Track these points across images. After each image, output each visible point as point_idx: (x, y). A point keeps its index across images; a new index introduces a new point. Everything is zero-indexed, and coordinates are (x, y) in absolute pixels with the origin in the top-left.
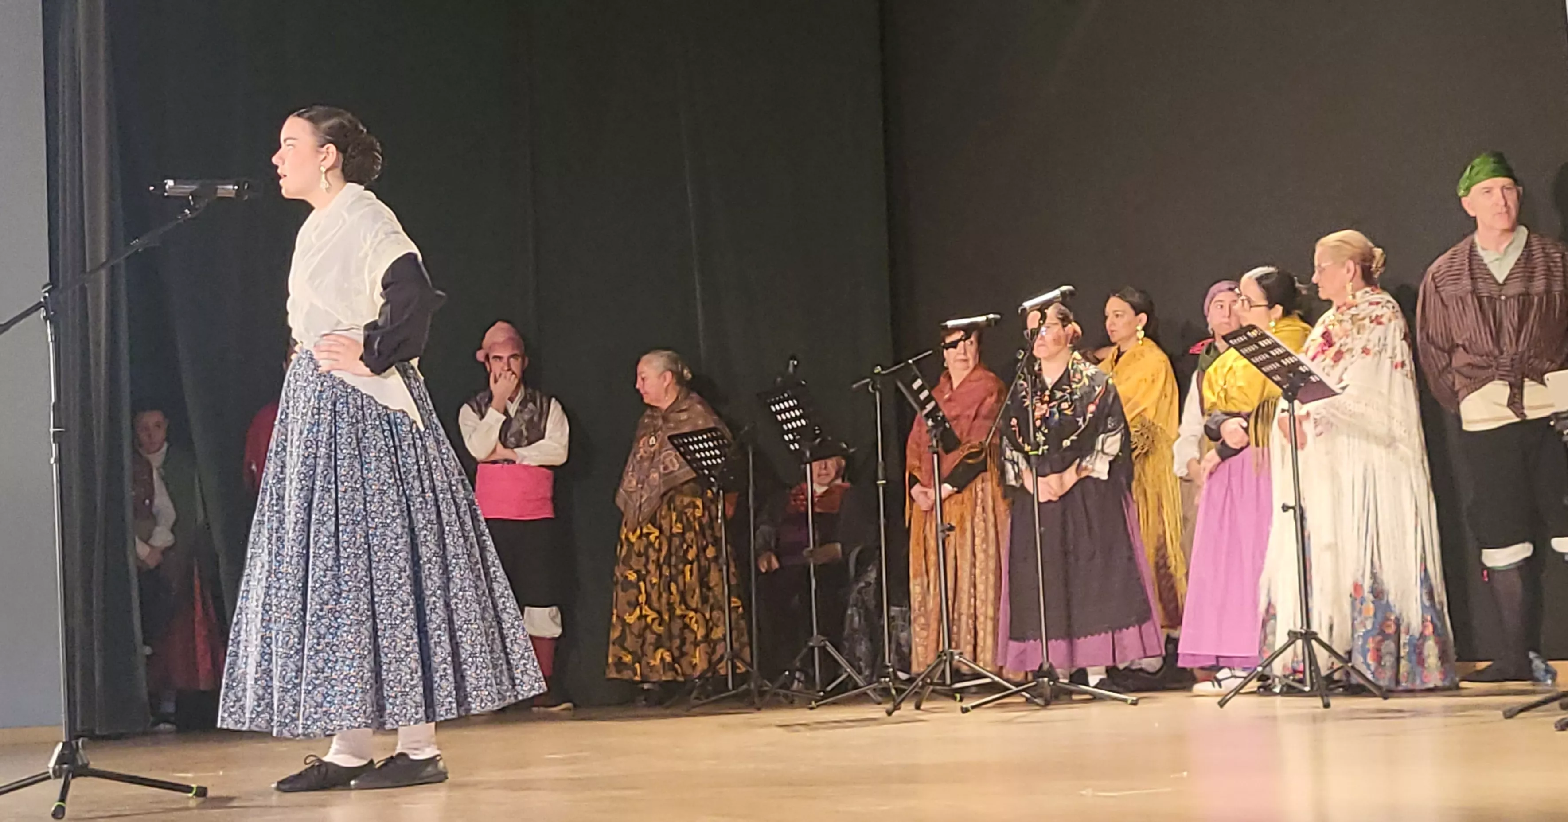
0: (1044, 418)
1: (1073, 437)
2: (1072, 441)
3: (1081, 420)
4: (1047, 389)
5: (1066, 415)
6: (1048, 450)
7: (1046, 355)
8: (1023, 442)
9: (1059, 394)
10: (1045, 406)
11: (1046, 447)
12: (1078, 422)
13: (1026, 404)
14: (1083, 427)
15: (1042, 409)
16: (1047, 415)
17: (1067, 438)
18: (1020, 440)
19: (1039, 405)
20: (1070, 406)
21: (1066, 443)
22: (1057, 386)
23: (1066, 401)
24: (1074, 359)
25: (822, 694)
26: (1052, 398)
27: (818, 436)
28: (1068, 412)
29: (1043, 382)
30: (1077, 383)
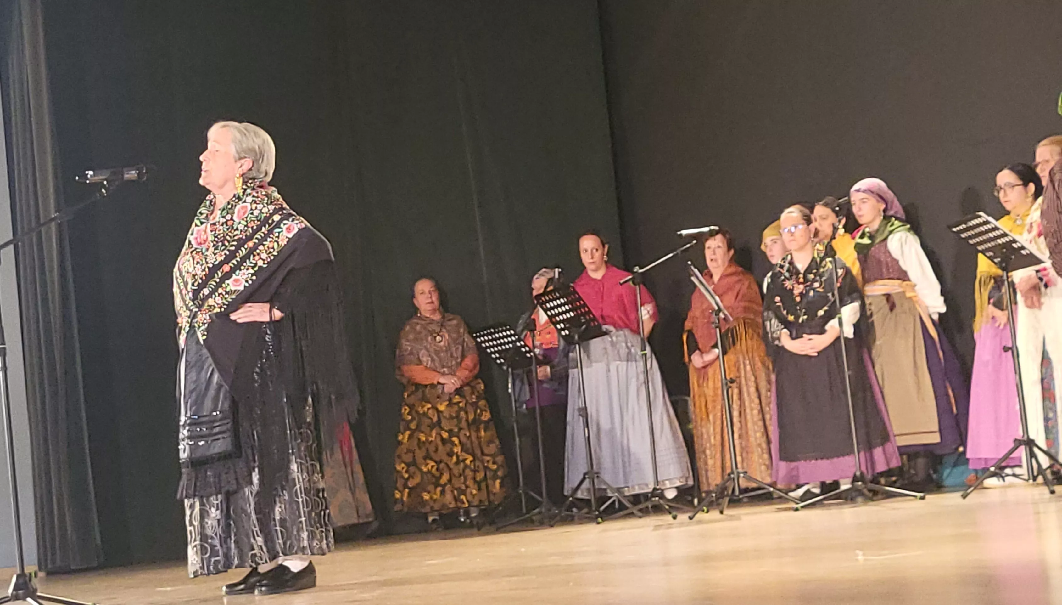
0: (801, 295)
1: (826, 308)
2: (825, 311)
3: (830, 295)
4: (799, 273)
5: (818, 292)
6: (807, 319)
7: (796, 247)
8: (787, 314)
9: (811, 276)
10: (802, 287)
11: (805, 317)
12: (828, 297)
13: (786, 285)
14: (833, 300)
15: (799, 288)
16: (804, 292)
17: (821, 309)
18: (785, 312)
19: (796, 285)
20: (821, 285)
21: (821, 313)
22: (808, 270)
23: (817, 281)
24: (818, 250)
25: (597, 513)
26: (806, 280)
27: (584, 324)
28: (821, 290)
29: (795, 267)
30: (824, 267)
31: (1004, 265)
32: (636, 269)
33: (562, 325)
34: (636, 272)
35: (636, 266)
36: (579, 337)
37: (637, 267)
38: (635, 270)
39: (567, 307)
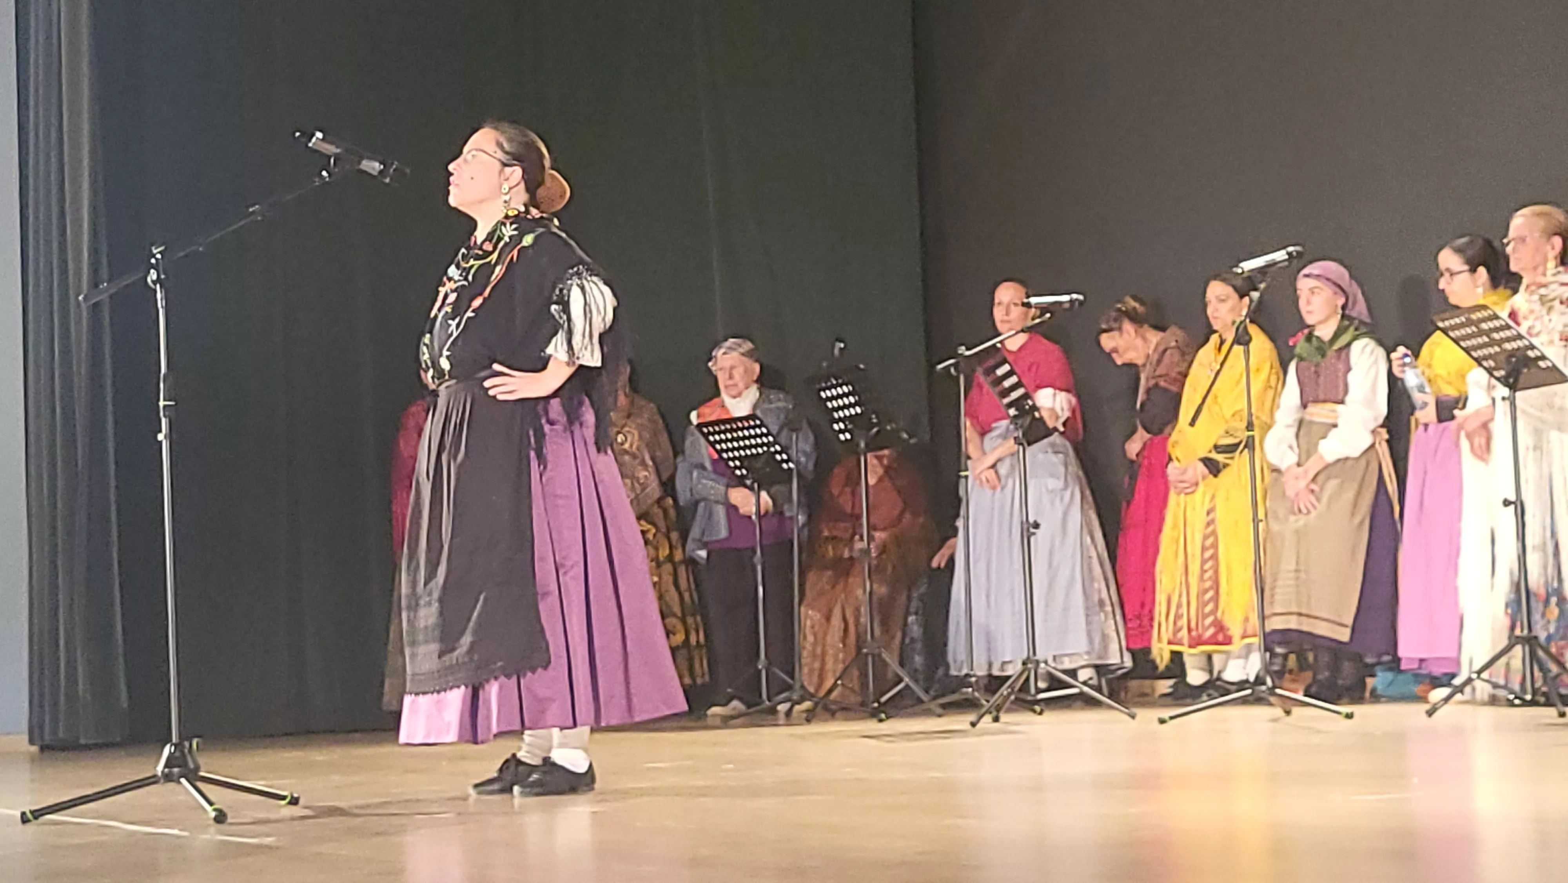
31: (1511, 380)
32: (962, 350)
33: (842, 426)
34: (961, 354)
35: (962, 345)
36: (867, 445)
37: (963, 348)
38: (960, 352)
39: (852, 399)
